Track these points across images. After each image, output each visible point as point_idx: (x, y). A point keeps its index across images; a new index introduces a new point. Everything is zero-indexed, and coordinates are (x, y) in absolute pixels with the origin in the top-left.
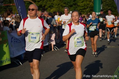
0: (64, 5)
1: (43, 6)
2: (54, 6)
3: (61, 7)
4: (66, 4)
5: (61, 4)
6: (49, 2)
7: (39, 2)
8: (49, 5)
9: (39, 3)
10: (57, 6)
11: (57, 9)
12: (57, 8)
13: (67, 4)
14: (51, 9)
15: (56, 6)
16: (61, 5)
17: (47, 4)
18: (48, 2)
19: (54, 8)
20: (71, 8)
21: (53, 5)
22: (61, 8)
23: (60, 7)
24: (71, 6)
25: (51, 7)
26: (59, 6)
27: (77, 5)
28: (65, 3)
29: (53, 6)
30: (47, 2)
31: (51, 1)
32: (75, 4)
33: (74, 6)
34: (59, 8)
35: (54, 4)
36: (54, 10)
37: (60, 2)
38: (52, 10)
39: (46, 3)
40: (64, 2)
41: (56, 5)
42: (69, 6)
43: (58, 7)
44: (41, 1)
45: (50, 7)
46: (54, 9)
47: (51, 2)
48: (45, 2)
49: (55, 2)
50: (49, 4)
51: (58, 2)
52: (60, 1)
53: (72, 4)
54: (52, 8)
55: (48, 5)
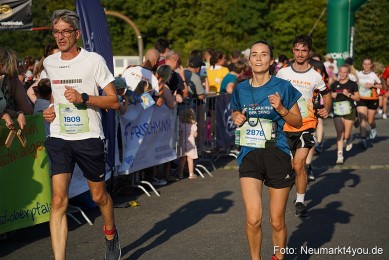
0: (230, 29)
1: (160, 31)
2: (196, 30)
3: (220, 36)
4: (235, 26)
5: (219, 25)
6: (179, 20)
7: (147, 17)
8: (180, 28)
9: (149, 22)
10: (208, 33)
11: (206, 41)
12: (206, 37)
13: (239, 26)
14: (187, 41)
15: (203, 33)
16: (221, 29)
17: (173, 25)
18: (175, 20)
19: (196, 39)
20: (252, 37)
21: (192, 28)
22: (218, 38)
23: (216, 35)
24: (252, 32)
25: (186, 34)
26: (214, 30)
27: (272, 28)
28: (232, 23)
29: (191, 33)
30: (175, 17)
31: (187, 16)
32: (264, 26)
33: (261, 31)
34: (213, 39)
35: (195, 27)
36: (195, 44)
37: (216, 19)
38: (189, 45)
39: (172, 22)
40: (229, 19)
41: (203, 29)
42: (246, 31)
43: (210, 35)
44: (154, 17)
45: (181, 34)
46: (197, 41)
47: (188, 19)
48: (167, 18)
49: (199, 17)
50: (181, 25)
51: (210, 19)
52: (217, 15)
53: (254, 25)
54: (189, 37)
55: (177, 30)
